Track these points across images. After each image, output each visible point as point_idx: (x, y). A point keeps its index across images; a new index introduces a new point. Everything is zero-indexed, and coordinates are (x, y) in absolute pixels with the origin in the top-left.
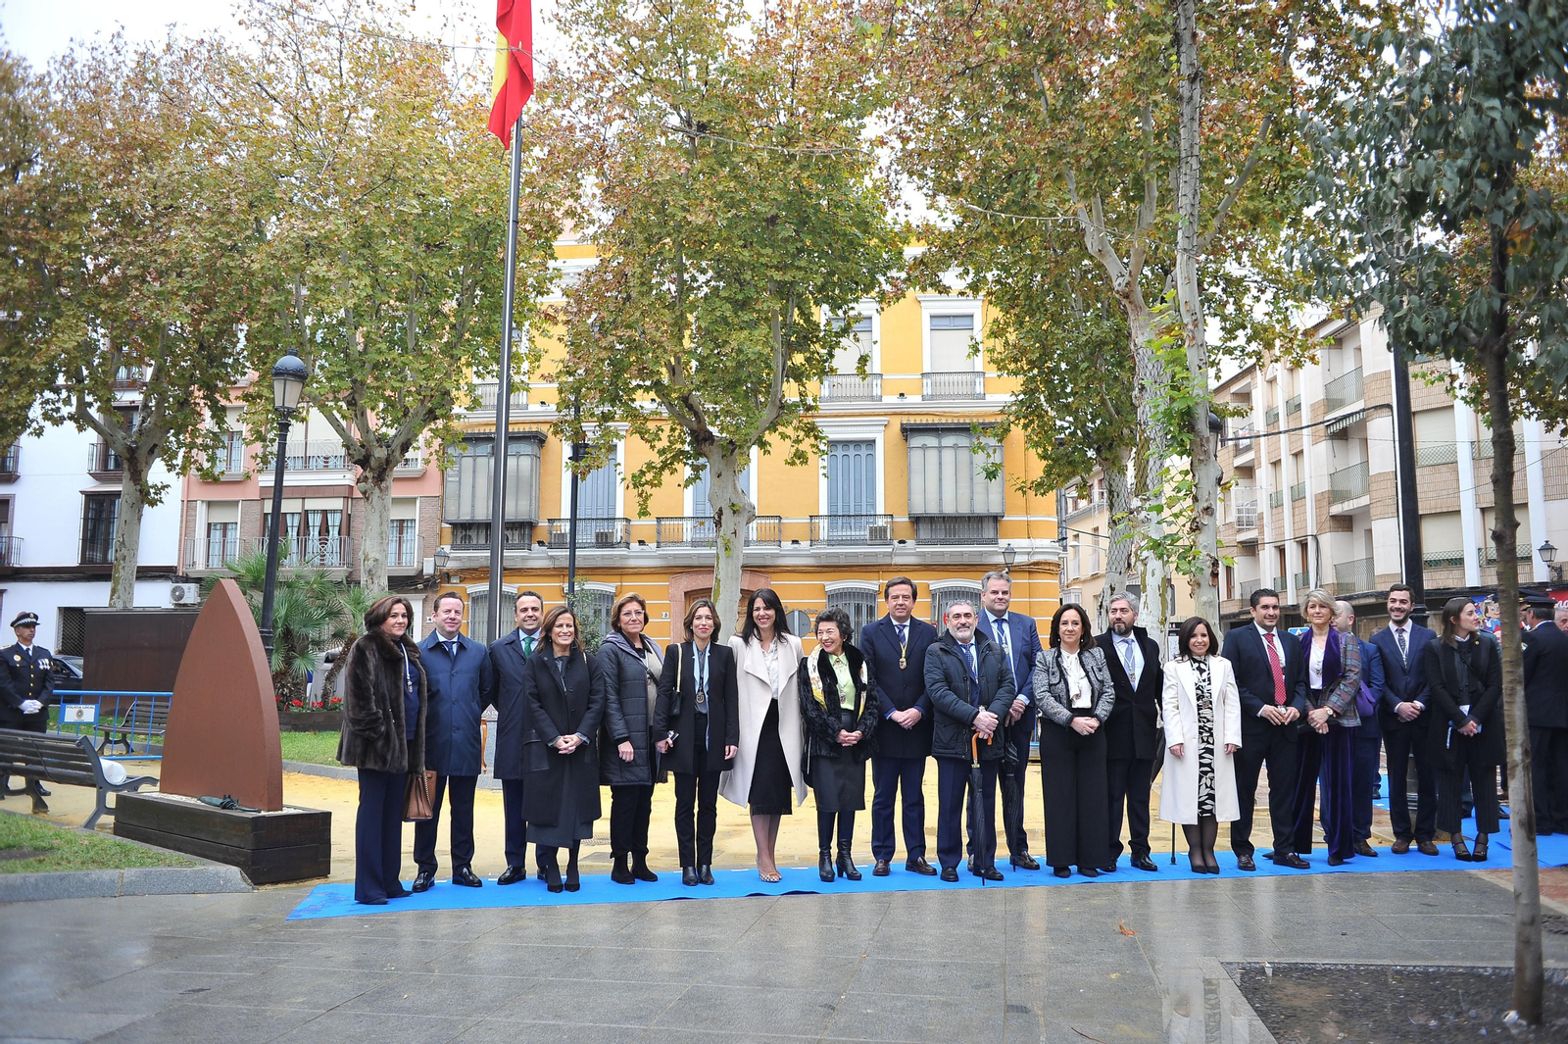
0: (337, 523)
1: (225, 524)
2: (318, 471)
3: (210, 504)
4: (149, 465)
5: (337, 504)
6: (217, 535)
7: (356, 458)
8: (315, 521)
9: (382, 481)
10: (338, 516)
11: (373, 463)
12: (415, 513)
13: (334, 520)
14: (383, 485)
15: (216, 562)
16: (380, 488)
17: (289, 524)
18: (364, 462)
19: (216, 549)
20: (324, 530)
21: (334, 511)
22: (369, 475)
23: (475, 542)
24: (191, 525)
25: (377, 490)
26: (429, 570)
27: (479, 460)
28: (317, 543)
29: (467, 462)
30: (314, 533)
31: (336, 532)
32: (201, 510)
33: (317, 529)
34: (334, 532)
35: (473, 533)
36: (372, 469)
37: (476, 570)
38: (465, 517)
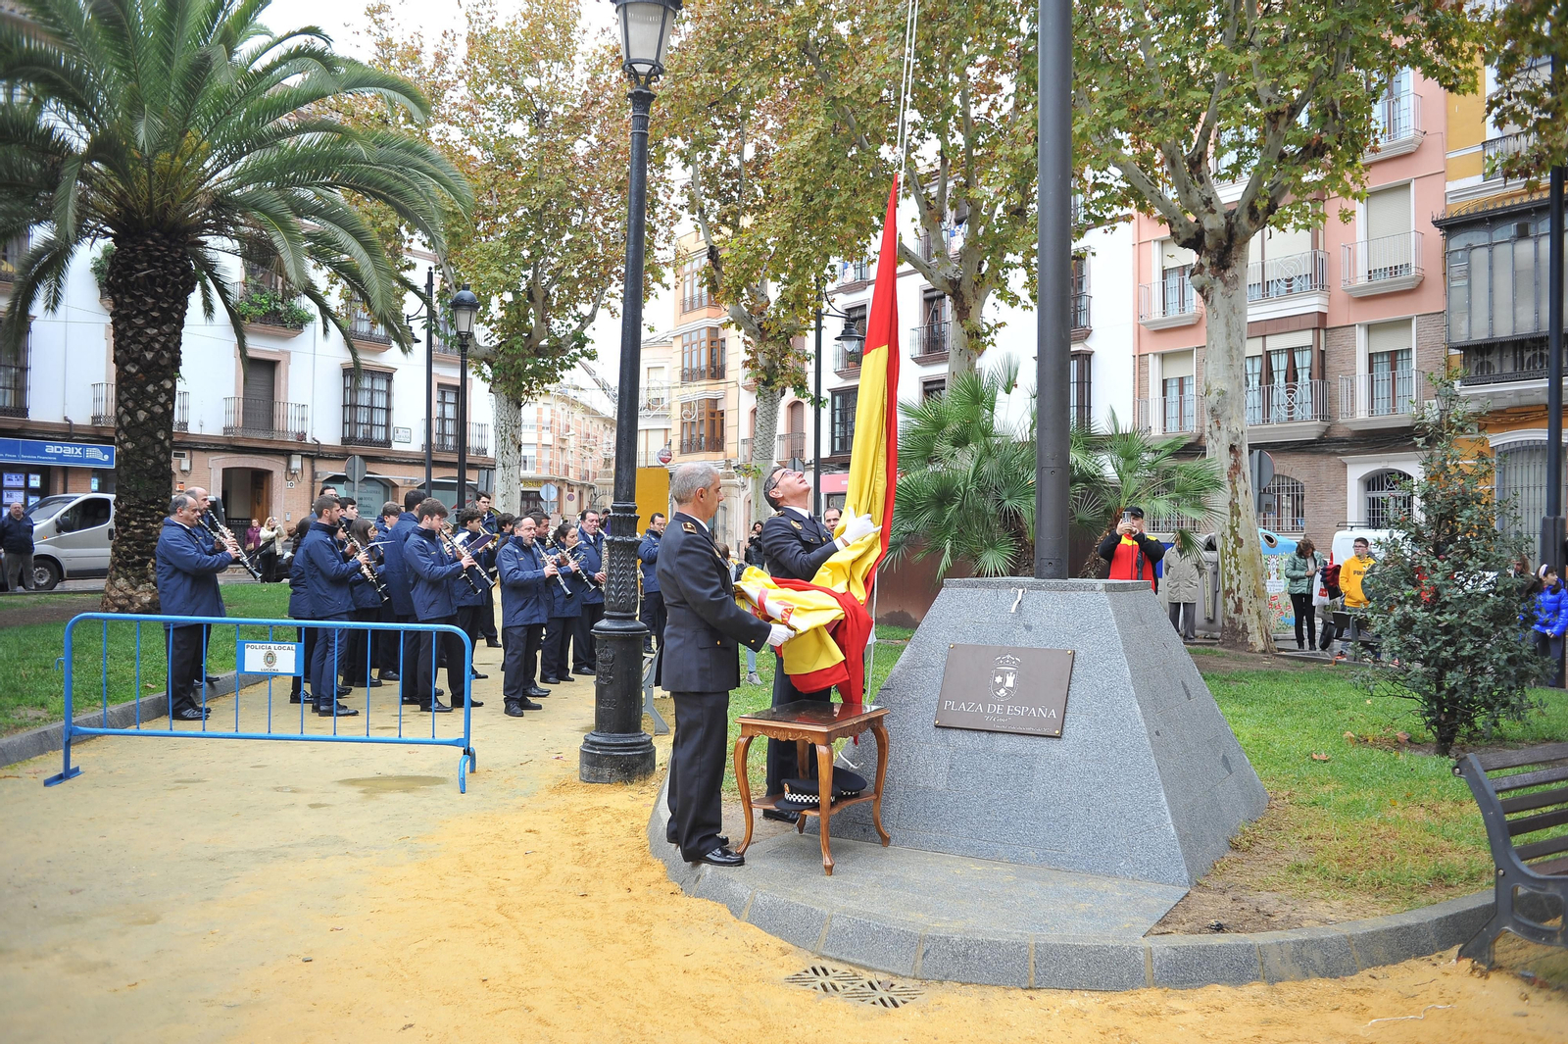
0: (1307, 363)
1: (1181, 379)
2: (1280, 298)
3: (1163, 357)
4: (980, 300)
5: (1306, 338)
6: (1173, 392)
7: (1183, 237)
8: (1280, 364)
9: (1226, 267)
10: (1307, 354)
11: (1208, 241)
12: (1410, 340)
13: (1304, 360)
14: (1229, 274)
15: (1173, 425)
16: (1223, 279)
17: (1249, 371)
18: (1195, 242)
19: (1173, 410)
20: (1292, 375)
21: (1302, 349)
22: (1206, 261)
23: (1497, 371)
24: (1143, 383)
25: (1219, 285)
26: (1432, 414)
27: (1498, 250)
28: (1283, 392)
29: (1480, 256)
30: (1280, 379)
31: (1306, 376)
32: (1154, 364)
33: (1282, 375)
34: (1304, 376)
35: (1494, 359)
36: (1208, 252)
37: (1502, 412)
38: (1480, 335)
